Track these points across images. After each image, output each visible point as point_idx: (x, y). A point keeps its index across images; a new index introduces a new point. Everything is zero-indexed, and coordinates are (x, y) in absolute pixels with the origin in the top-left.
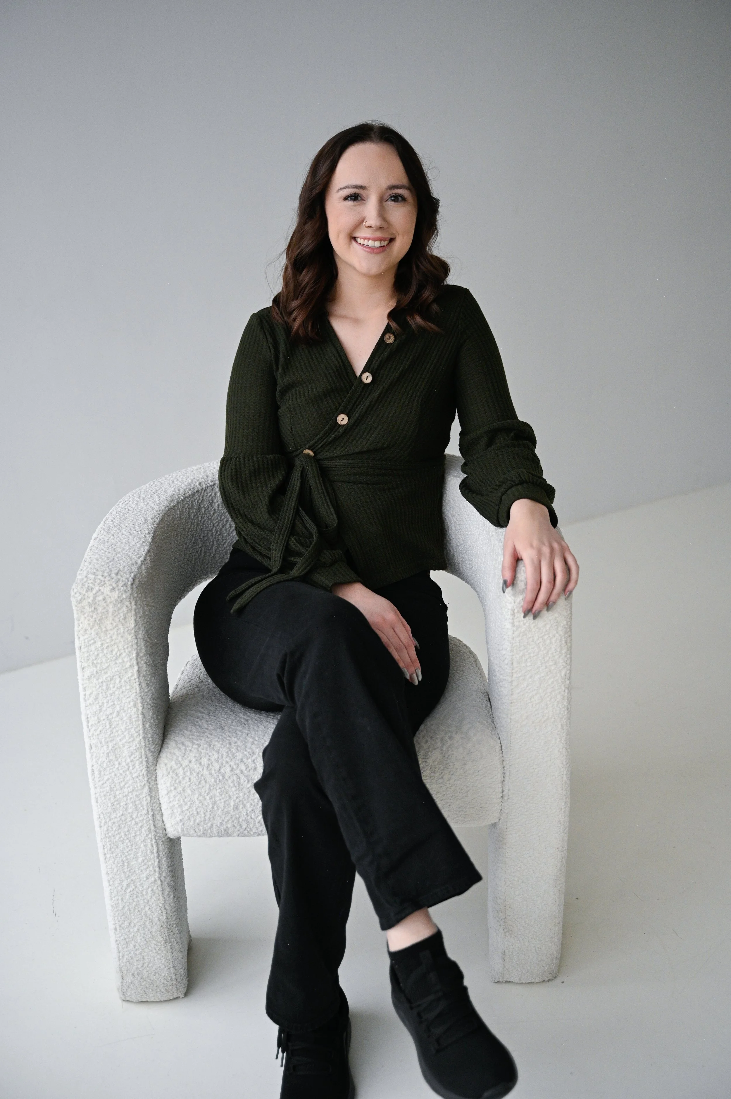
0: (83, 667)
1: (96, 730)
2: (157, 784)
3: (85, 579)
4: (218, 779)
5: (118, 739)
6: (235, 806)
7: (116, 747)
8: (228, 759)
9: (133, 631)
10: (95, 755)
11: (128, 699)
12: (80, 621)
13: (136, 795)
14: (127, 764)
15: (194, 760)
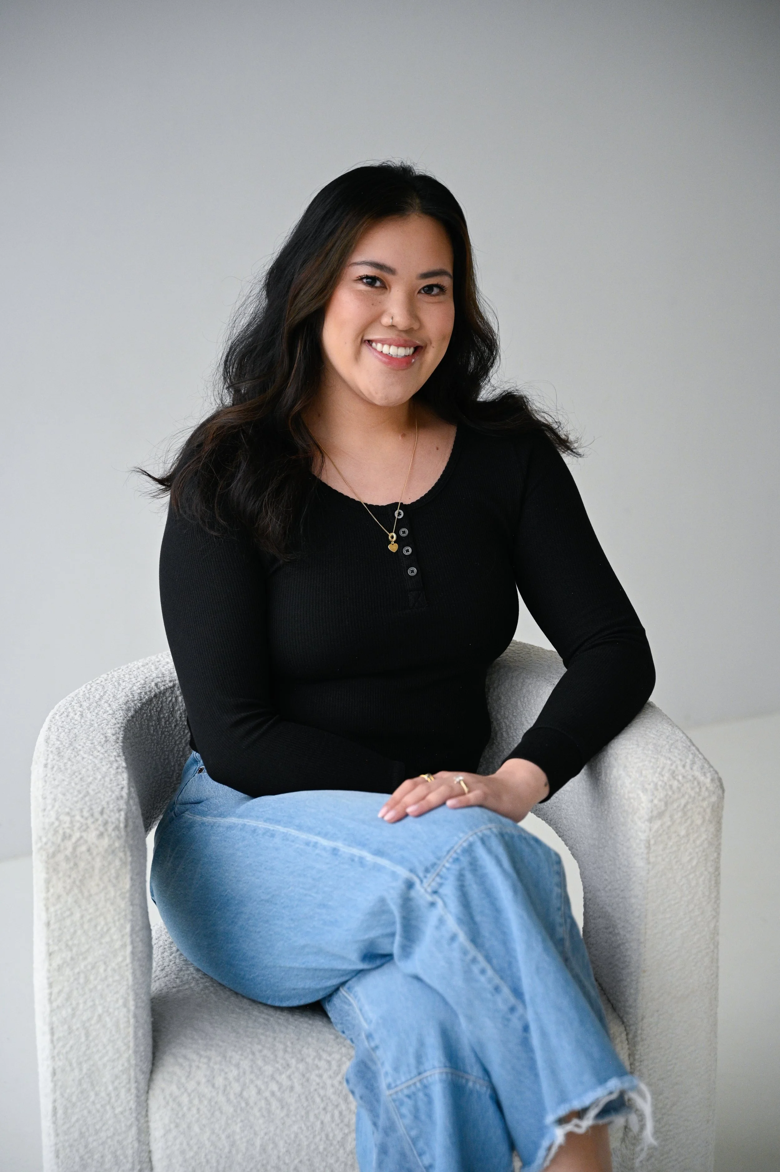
0: (50, 951)
2: (148, 1121)
3: (57, 823)
4: (239, 1107)
5: (97, 1057)
7: (94, 1068)
8: (252, 1076)
9: (128, 895)
10: (60, 1084)
11: (115, 995)
12: (51, 884)
13: (118, 1142)
14: (109, 1095)
15: (203, 1080)
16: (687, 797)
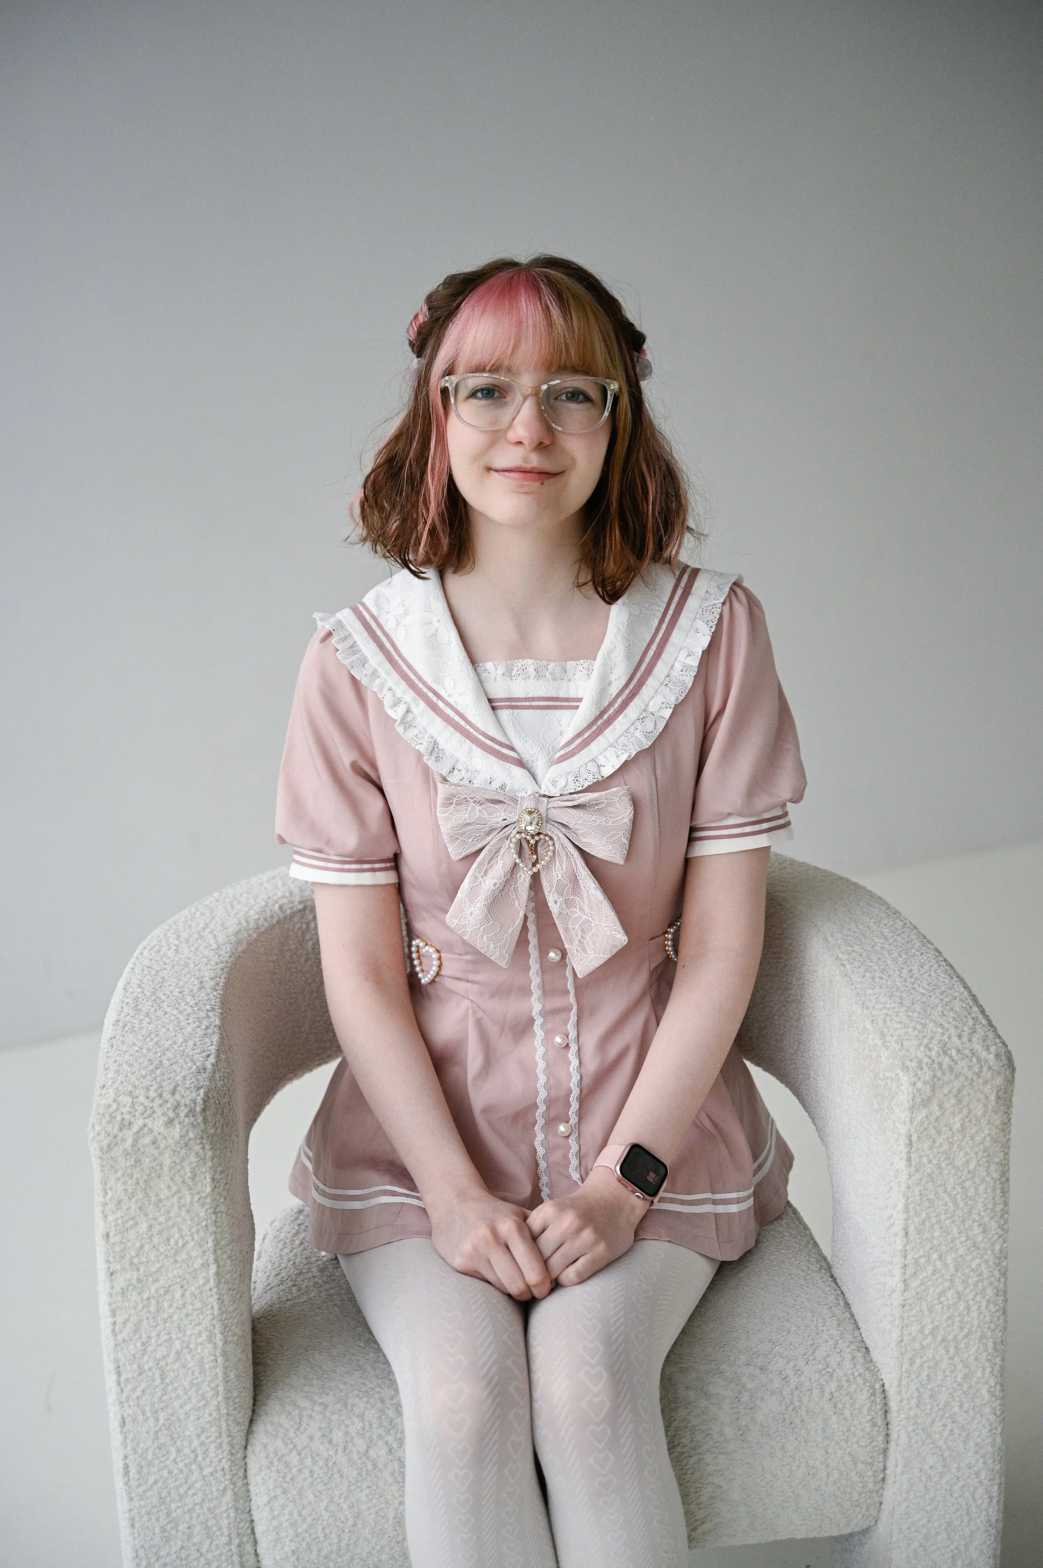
0: (111, 1270)
1: (134, 1390)
2: (247, 1484)
3: (114, 1106)
4: (364, 1469)
5: (176, 1404)
6: (397, 1520)
7: (173, 1418)
9: (208, 1200)
10: (131, 1436)
11: (197, 1328)
12: (108, 1186)
13: (209, 1509)
14: (194, 1451)
15: (318, 1435)
16: (962, 1079)
